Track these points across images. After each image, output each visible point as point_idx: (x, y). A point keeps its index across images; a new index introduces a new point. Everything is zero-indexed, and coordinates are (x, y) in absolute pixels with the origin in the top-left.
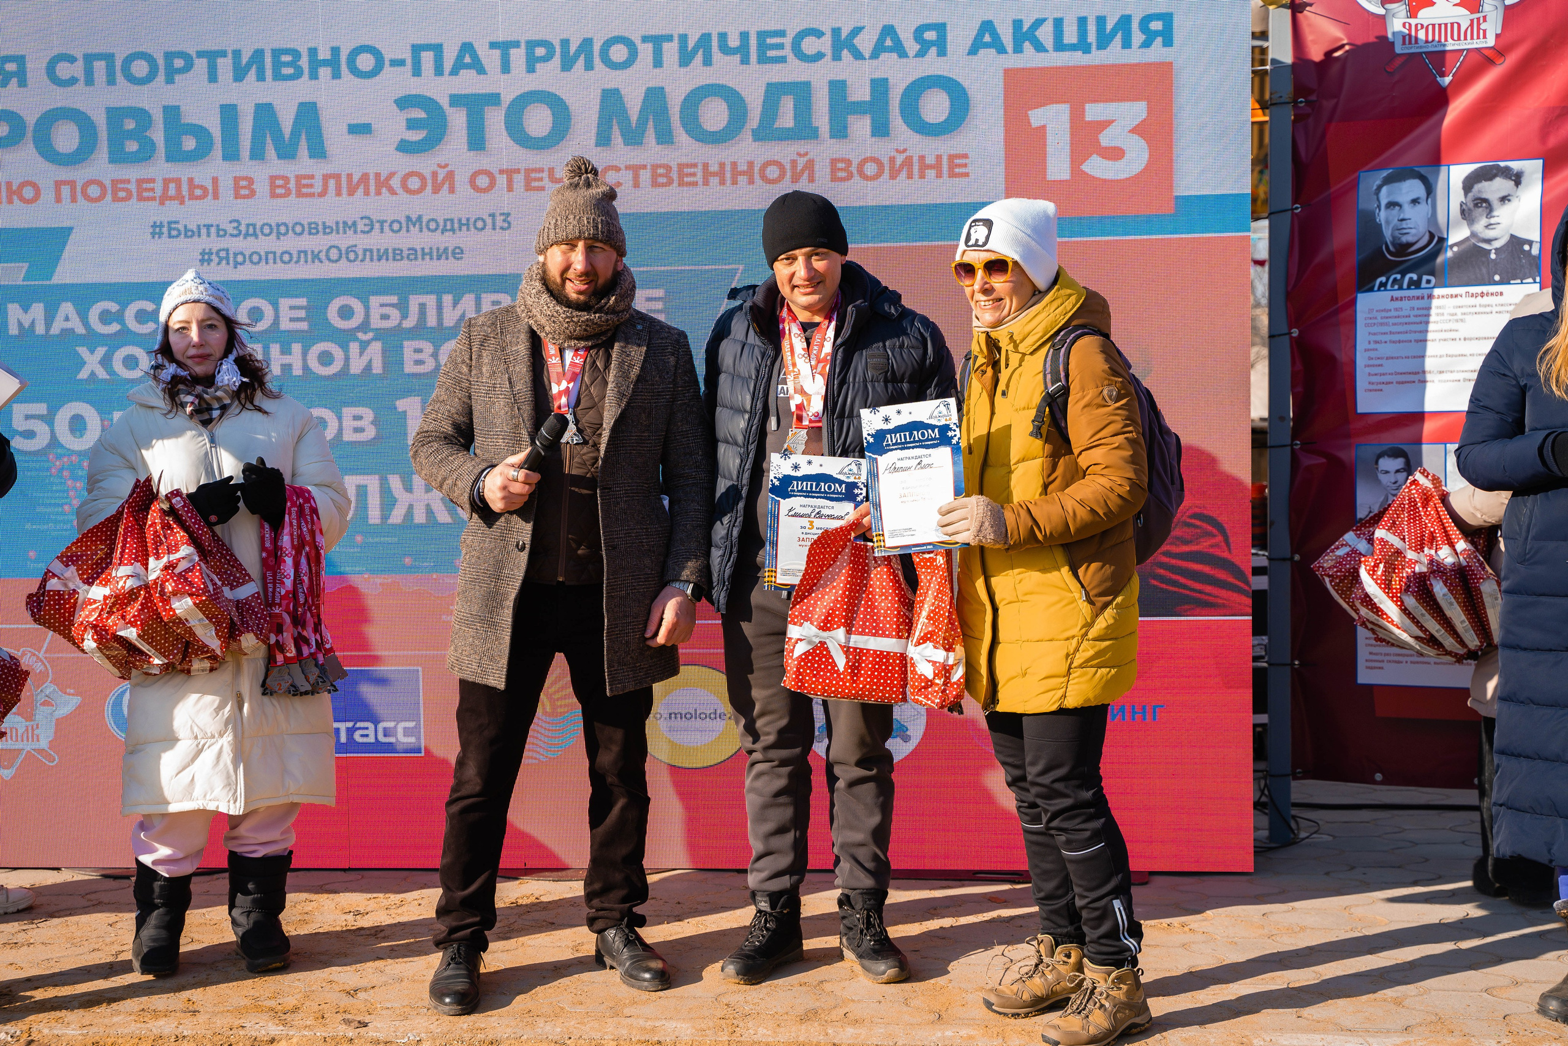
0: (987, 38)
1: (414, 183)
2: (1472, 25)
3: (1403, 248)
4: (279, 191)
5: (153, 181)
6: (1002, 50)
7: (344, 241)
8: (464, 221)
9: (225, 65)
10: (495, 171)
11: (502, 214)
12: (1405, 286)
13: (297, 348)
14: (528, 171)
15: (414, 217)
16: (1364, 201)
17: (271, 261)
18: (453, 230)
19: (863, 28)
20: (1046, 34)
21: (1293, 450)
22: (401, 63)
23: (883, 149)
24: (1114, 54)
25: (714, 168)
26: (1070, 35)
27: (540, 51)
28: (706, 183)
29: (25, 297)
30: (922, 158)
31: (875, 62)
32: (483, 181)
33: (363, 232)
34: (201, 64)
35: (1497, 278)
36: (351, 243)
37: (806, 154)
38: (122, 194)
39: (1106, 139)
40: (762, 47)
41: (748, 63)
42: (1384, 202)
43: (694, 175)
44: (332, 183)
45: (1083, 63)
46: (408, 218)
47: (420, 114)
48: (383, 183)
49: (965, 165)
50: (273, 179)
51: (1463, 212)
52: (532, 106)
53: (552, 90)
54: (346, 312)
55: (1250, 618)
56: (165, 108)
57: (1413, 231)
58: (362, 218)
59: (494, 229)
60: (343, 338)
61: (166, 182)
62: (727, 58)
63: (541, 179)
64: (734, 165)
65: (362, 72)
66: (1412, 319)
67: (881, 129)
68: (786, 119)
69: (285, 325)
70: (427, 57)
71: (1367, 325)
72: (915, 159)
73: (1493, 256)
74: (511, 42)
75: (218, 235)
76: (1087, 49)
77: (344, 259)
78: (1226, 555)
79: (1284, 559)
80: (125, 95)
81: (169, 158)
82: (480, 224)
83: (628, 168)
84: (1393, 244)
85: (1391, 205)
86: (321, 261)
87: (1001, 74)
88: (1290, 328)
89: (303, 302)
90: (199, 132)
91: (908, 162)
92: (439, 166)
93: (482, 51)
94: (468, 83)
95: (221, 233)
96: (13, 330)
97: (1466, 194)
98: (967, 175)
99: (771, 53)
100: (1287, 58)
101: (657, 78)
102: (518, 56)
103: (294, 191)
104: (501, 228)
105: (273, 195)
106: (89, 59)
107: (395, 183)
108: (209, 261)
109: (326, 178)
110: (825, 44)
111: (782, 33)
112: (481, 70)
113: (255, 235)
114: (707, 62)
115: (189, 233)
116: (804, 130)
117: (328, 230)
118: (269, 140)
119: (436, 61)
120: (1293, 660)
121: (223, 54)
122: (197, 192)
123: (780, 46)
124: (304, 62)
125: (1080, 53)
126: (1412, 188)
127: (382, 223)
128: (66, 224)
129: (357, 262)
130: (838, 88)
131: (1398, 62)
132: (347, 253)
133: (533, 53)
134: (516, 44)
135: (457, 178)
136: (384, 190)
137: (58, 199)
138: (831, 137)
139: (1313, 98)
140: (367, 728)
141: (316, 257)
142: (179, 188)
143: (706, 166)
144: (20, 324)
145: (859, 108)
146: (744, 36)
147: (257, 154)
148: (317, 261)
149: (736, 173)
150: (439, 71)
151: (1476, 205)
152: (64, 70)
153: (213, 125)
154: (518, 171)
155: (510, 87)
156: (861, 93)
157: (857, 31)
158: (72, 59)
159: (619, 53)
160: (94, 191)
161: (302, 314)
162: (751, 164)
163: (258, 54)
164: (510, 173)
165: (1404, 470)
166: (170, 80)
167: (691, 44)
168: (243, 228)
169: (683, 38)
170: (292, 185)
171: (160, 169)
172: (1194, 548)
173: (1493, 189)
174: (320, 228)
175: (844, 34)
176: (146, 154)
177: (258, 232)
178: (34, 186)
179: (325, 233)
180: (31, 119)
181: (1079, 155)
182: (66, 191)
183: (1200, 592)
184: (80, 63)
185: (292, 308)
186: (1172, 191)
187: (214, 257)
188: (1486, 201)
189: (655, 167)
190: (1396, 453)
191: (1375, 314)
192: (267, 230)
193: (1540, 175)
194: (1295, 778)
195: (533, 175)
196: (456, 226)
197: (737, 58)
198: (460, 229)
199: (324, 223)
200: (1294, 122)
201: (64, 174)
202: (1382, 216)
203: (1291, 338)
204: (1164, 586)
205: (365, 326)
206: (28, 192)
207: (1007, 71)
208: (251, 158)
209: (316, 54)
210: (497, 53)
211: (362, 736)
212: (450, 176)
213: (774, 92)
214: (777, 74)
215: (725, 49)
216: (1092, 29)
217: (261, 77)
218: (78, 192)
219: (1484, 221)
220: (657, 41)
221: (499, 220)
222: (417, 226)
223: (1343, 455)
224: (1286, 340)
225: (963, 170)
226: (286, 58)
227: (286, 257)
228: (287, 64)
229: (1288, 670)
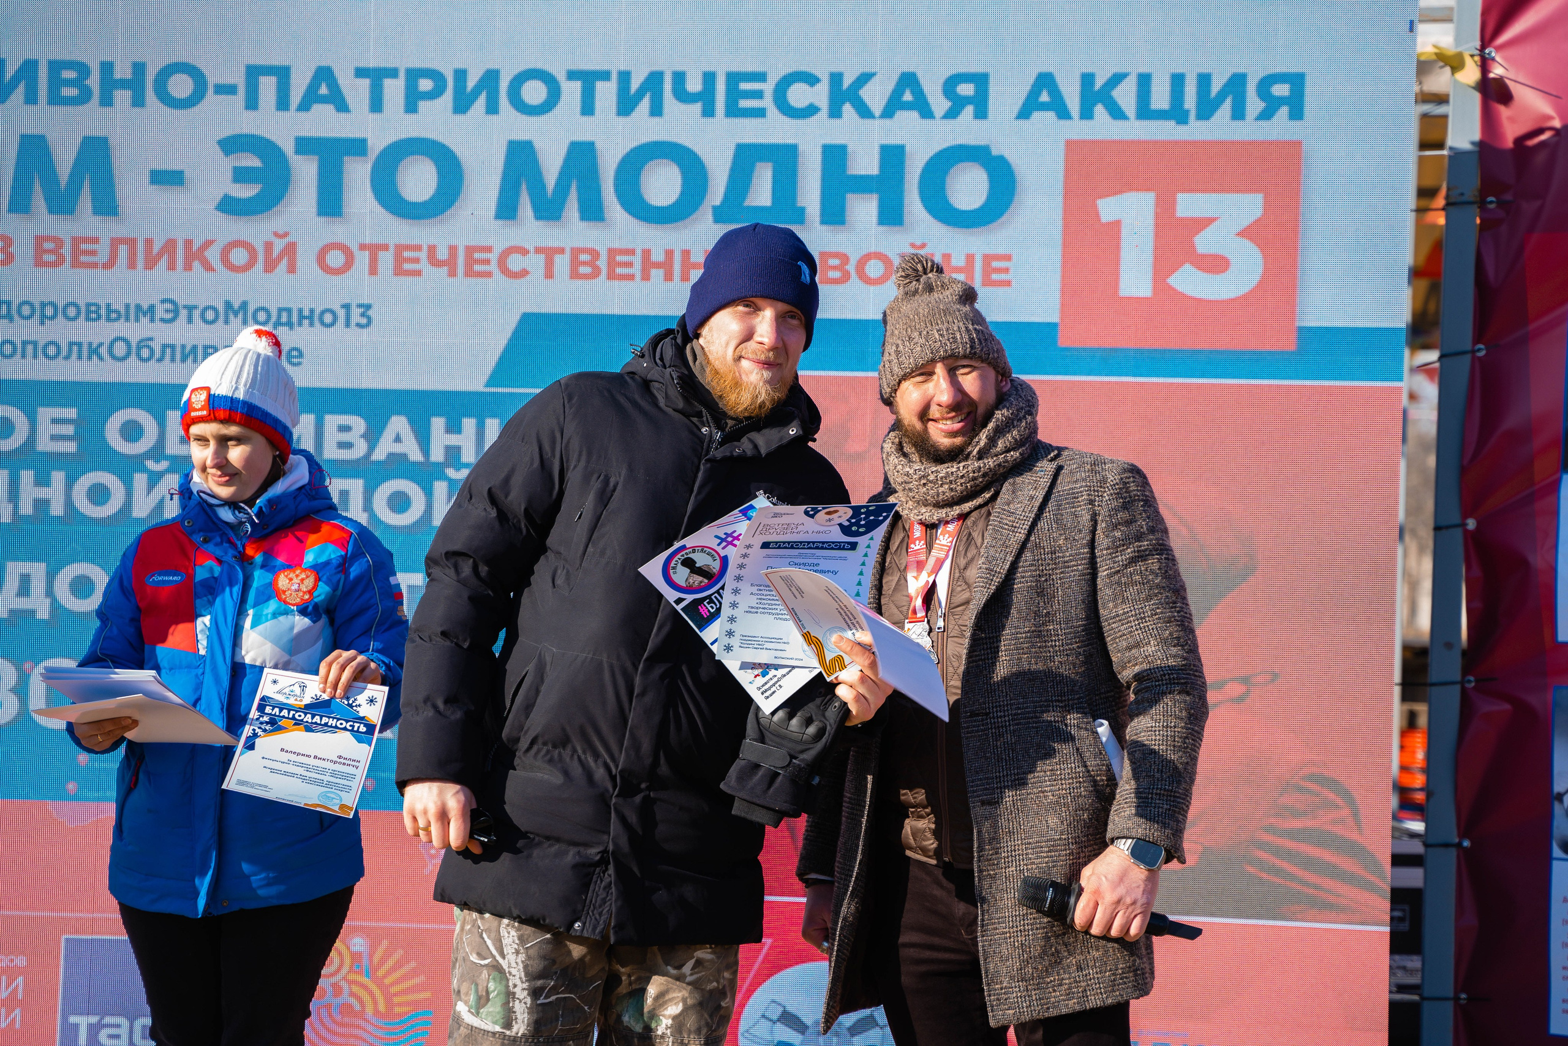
0: (1044, 97)
1: (239, 256)
4: (48, 258)
7: (135, 331)
8: (306, 313)
10: (355, 248)
11: (359, 306)
13: (58, 478)
14: (400, 248)
15: (236, 306)
17: (30, 354)
18: (290, 324)
19: (873, 75)
20: (1126, 95)
21: (1464, 692)
22: (231, 90)
23: (893, 242)
24: (1220, 127)
25: (658, 256)
26: (1160, 99)
27: (425, 85)
28: (646, 277)
31: (887, 122)
32: (335, 259)
33: (162, 320)
36: (148, 334)
39: (1204, 243)
40: (734, 95)
41: (712, 115)
43: (630, 265)
44: (123, 251)
45: (1177, 138)
46: (228, 305)
47: (253, 162)
48: (195, 255)
49: (1006, 270)
50: (39, 240)
52: (411, 158)
53: (441, 139)
54: (131, 431)
55: (1387, 929)
58: (163, 301)
59: (348, 325)
60: (127, 468)
62: (683, 107)
63: (417, 260)
64: (686, 253)
65: (174, 99)
67: (892, 215)
68: (762, 194)
69: (44, 444)
70: (268, 86)
74: (385, 69)
76: (1183, 121)
77: (133, 357)
78: (1355, 836)
79: (1446, 845)
82: (328, 318)
83: (538, 250)
86: (101, 359)
87: (1061, 148)
88: (1465, 515)
89: (71, 413)
92: (276, 234)
93: (346, 81)
94: (323, 122)
98: (1008, 283)
99: (744, 103)
100: (1473, 139)
101: (585, 130)
102: (394, 90)
103: (68, 258)
104: (358, 325)
105: (39, 263)
107: (213, 255)
109: (115, 242)
110: (820, 95)
111: (761, 77)
112: (342, 106)
113: (11, 319)
114: (656, 110)
116: (786, 210)
117: (114, 316)
118: (37, 187)
119: (279, 90)
123: (759, 95)
124: (94, 82)
125: (1172, 123)
127: (190, 309)
129: (152, 362)
130: (835, 155)
132: (139, 348)
133: (416, 86)
134: (393, 73)
135: (300, 253)
136: (196, 264)
138: (823, 222)
139: (1508, 197)
140: (118, 1026)
141: (94, 351)
143: (646, 253)
145: (863, 185)
146: (709, 78)
147: (20, 204)
148: (95, 358)
150: (283, 103)
154: (386, 247)
155: (379, 132)
156: (866, 163)
157: (865, 78)
159: (534, 91)
161: (70, 430)
163: (29, 68)
164: (374, 250)
167: (635, 85)
169: (625, 77)
170: (67, 251)
172: (1309, 823)
174: (103, 312)
175: (847, 82)
177: (14, 312)
179: (109, 319)
181: (1163, 266)
183: (1316, 887)
185: (55, 421)
186: (1293, 319)
189: (576, 252)
192: (26, 310)
195: (406, 254)
196: (295, 319)
197: (697, 107)
198: (300, 324)
199: (108, 306)
200: (1483, 227)
203: (1466, 532)
204: (1264, 875)
205: (157, 451)
207: (1070, 145)
208: (10, 211)
209: (112, 73)
210: (365, 83)
211: (111, 1036)
212: (291, 250)
213: (746, 156)
214: (752, 132)
215: (682, 95)
216: (1191, 89)
217: (31, 98)
220: (588, 79)
221: (356, 312)
222: (240, 316)
223: (1533, 700)
224: (1458, 534)
225: (1002, 277)
226: (69, 75)
227: (52, 350)
228: (69, 83)
229: (1449, 1006)
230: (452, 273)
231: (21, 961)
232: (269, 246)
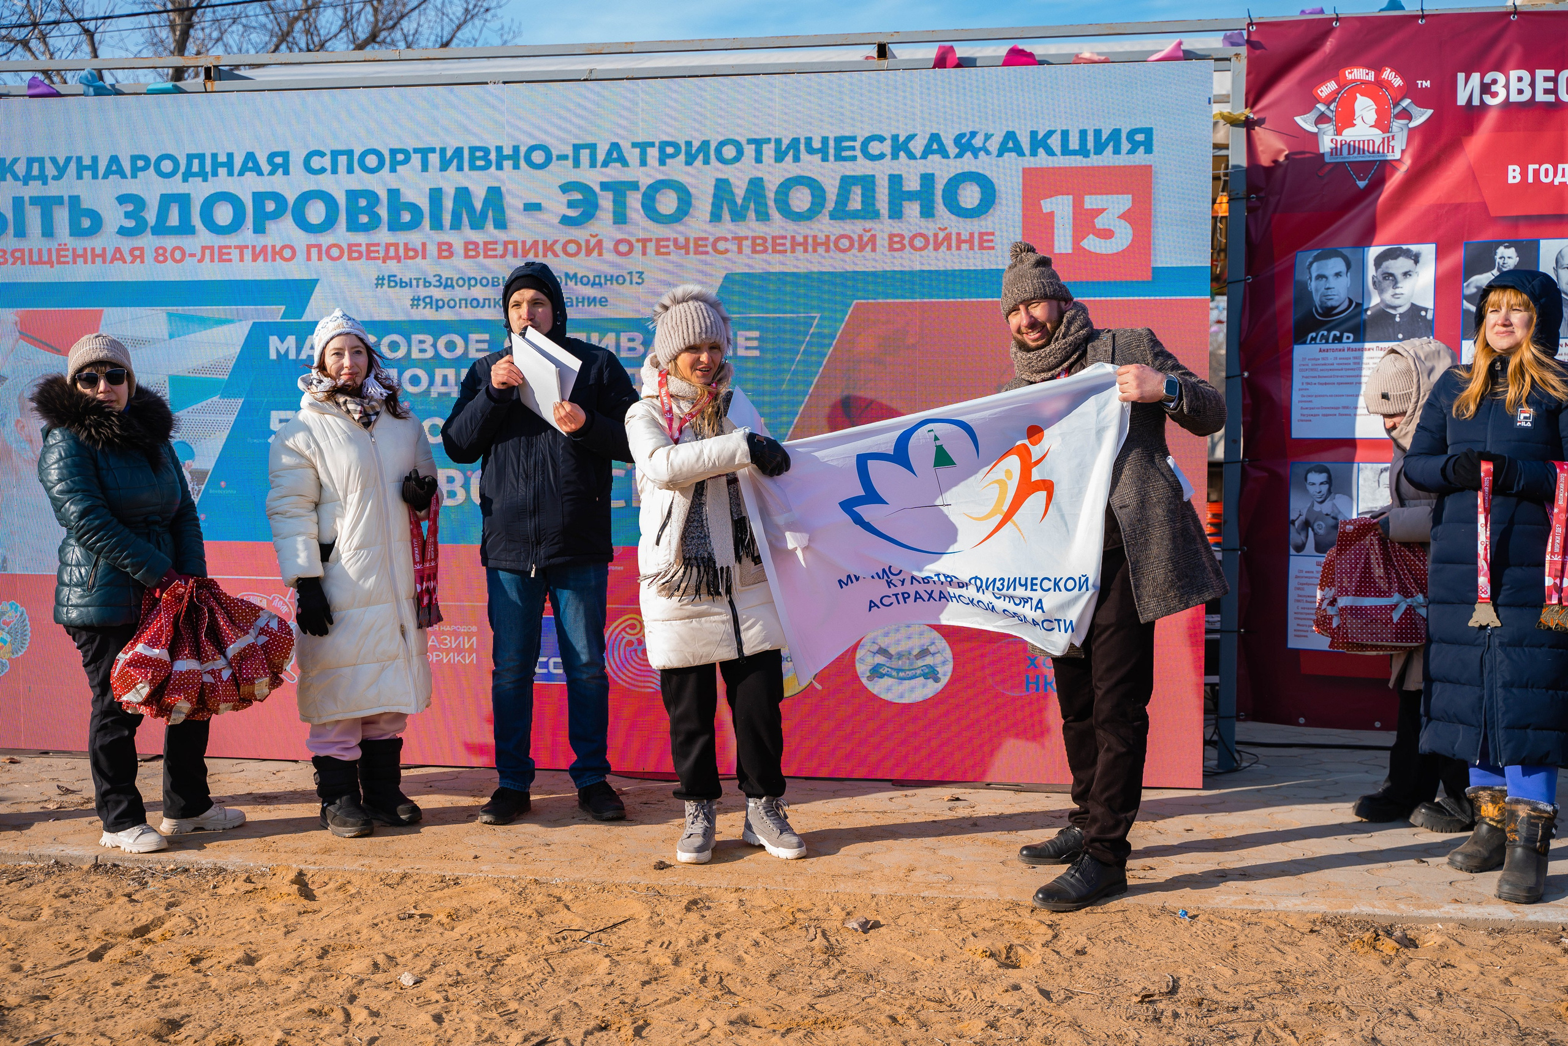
0: (1010, 145)
1: (572, 248)
2: (1383, 142)
3: (1329, 311)
4: (471, 253)
5: (378, 245)
6: (1021, 153)
8: (609, 278)
9: (434, 159)
10: (633, 240)
11: (637, 272)
12: (1330, 340)
14: (658, 240)
16: (1299, 275)
17: (463, 305)
18: (600, 284)
19: (916, 135)
20: (1055, 142)
21: (1243, 467)
22: (565, 157)
23: (929, 227)
24: (1107, 158)
25: (800, 239)
26: (1074, 144)
27: (670, 150)
28: (793, 251)
29: (282, 331)
30: (959, 234)
31: (923, 161)
32: (624, 248)
34: (416, 159)
35: (1400, 336)
37: (870, 230)
38: (355, 255)
39: (1100, 222)
40: (839, 149)
41: (827, 160)
42: (1314, 275)
43: (784, 245)
44: (511, 247)
45: (1083, 165)
47: (578, 196)
49: (992, 241)
51: (1374, 283)
52: (663, 191)
53: (679, 179)
56: (389, 190)
57: (1336, 297)
59: (631, 283)
61: (388, 246)
62: (811, 157)
63: (668, 247)
64: (815, 237)
65: (535, 164)
66: (1336, 367)
67: (928, 212)
68: (856, 203)
70: (585, 154)
71: (1301, 370)
72: (954, 237)
73: (1398, 319)
74: (648, 143)
75: (425, 286)
76: (1087, 156)
79: (1234, 550)
80: (360, 181)
81: (391, 228)
82: (621, 280)
83: (734, 238)
84: (1321, 307)
85: (1320, 277)
87: (1020, 172)
88: (1243, 370)
89: (486, 337)
90: (414, 208)
91: (948, 237)
92: (591, 235)
93: (627, 150)
94: (614, 173)
95: (427, 284)
96: (273, 355)
97: (1377, 270)
98: (993, 248)
99: (845, 154)
100: (1244, 163)
101: (758, 171)
102: (653, 154)
103: (482, 253)
104: (637, 283)
105: (467, 256)
106: (335, 154)
107: (558, 248)
108: (418, 305)
109: (506, 244)
110: (886, 147)
111: (854, 139)
112: (625, 164)
113: (452, 286)
114: (797, 159)
115: (403, 284)
116: (869, 212)
118: (465, 215)
119: (591, 156)
120: (1240, 628)
121: (433, 150)
122: (411, 253)
123: (853, 148)
124: (493, 156)
125: (1081, 157)
126: (1335, 265)
128: (314, 277)
130: (895, 180)
131: (1327, 169)
133: (665, 151)
134: (652, 145)
135: (604, 245)
136: (549, 254)
137: (309, 258)
138: (890, 217)
139: (1262, 194)
142: (397, 251)
143: (793, 238)
144: (278, 351)
145: (911, 196)
146: (825, 140)
147: (456, 225)
149: (816, 244)
150: (593, 164)
151: (1384, 278)
152: (316, 162)
153: (424, 204)
154: (650, 240)
155: (645, 177)
156: (912, 184)
157: (911, 137)
158: (322, 154)
159: (729, 151)
160: (335, 252)
161: (485, 346)
162: (828, 238)
163: (458, 152)
164: (644, 241)
165: (1327, 482)
166: (393, 170)
167: (784, 146)
168: (443, 281)
169: (778, 141)
170: (481, 249)
171: (383, 236)
173: (1397, 266)
175: (901, 139)
176: (374, 224)
177: (455, 284)
178: (292, 248)
180: (291, 199)
181: (1078, 235)
182: (314, 251)
184: (328, 158)
185: (478, 341)
186: (1150, 263)
187: (421, 302)
188: (1392, 275)
189: (754, 239)
190: (1321, 470)
191: (1307, 362)
192: (461, 283)
193: (1434, 256)
194: (1239, 720)
195: (662, 243)
196: (603, 281)
197: (819, 157)
198: (606, 284)
200: (1249, 212)
201: (312, 239)
202: (1313, 285)
203: (1244, 379)
206: (287, 253)
207: (1025, 170)
208: (451, 229)
209: (502, 152)
210: (637, 151)
212: (599, 243)
213: (847, 183)
214: (849, 169)
215: (811, 150)
216: (1090, 138)
217: (460, 168)
218: (325, 253)
219: (1391, 291)
220: (758, 143)
221: (635, 276)
223: (1279, 470)
224: (1239, 380)
225: (990, 244)
226: (479, 154)
227: (475, 303)
228: (480, 158)
229: (1236, 635)
230: (687, 253)
231: (474, 629)
232: (588, 241)
